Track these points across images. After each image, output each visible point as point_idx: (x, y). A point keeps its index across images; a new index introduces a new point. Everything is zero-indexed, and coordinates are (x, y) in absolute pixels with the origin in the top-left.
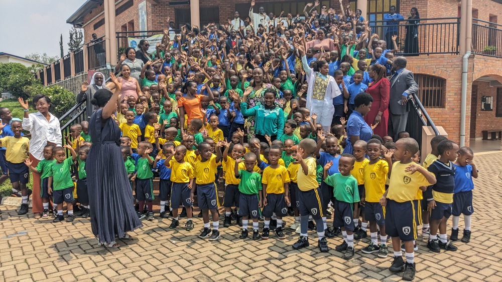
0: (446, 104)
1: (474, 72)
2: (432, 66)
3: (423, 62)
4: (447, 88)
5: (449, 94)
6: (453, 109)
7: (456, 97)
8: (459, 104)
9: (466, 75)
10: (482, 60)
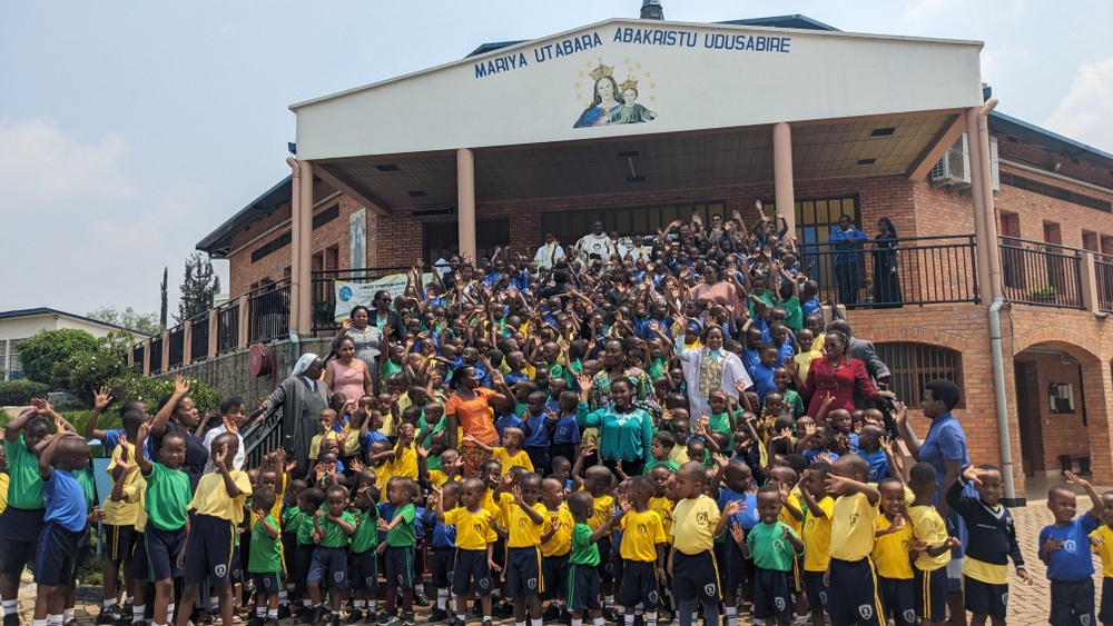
0: (967, 401)
1: (1015, 336)
2: (931, 327)
3: (913, 319)
4: (965, 370)
5: (970, 381)
6: (982, 411)
7: (985, 386)
8: (991, 401)
9: (998, 344)
10: (1027, 313)
